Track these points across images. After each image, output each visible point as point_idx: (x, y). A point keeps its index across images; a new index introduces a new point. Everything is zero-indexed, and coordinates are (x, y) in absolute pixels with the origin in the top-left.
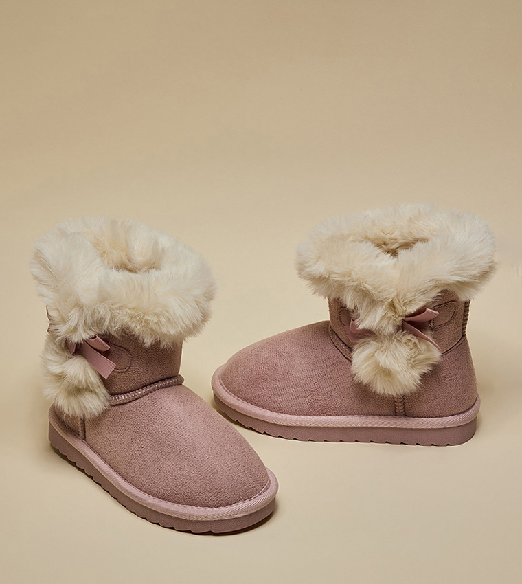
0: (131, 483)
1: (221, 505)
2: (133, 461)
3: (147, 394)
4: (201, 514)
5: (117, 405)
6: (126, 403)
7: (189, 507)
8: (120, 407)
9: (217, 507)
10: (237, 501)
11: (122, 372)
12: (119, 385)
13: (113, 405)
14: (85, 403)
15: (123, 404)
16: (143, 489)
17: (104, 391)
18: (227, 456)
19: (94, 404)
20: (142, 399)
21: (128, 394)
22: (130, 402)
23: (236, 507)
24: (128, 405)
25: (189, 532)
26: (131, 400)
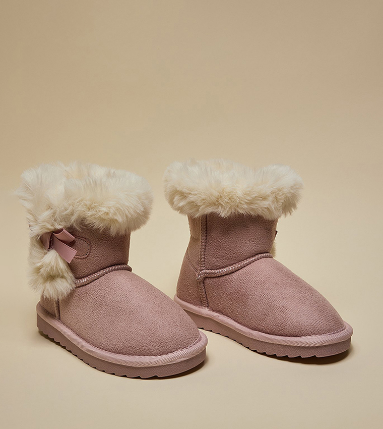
0: (92, 344)
1: (164, 353)
2: (94, 326)
3: (104, 275)
4: (148, 361)
5: (81, 286)
6: (88, 284)
7: (137, 357)
8: (84, 287)
9: (161, 355)
10: (177, 350)
11: (84, 258)
12: (83, 270)
13: (79, 287)
14: (57, 286)
15: (86, 285)
16: (101, 347)
17: (71, 275)
18: (166, 314)
19: (64, 286)
20: (100, 279)
21: (89, 276)
22: (91, 282)
23: (175, 354)
24: (89, 285)
25: (139, 378)
26: (92, 280)
